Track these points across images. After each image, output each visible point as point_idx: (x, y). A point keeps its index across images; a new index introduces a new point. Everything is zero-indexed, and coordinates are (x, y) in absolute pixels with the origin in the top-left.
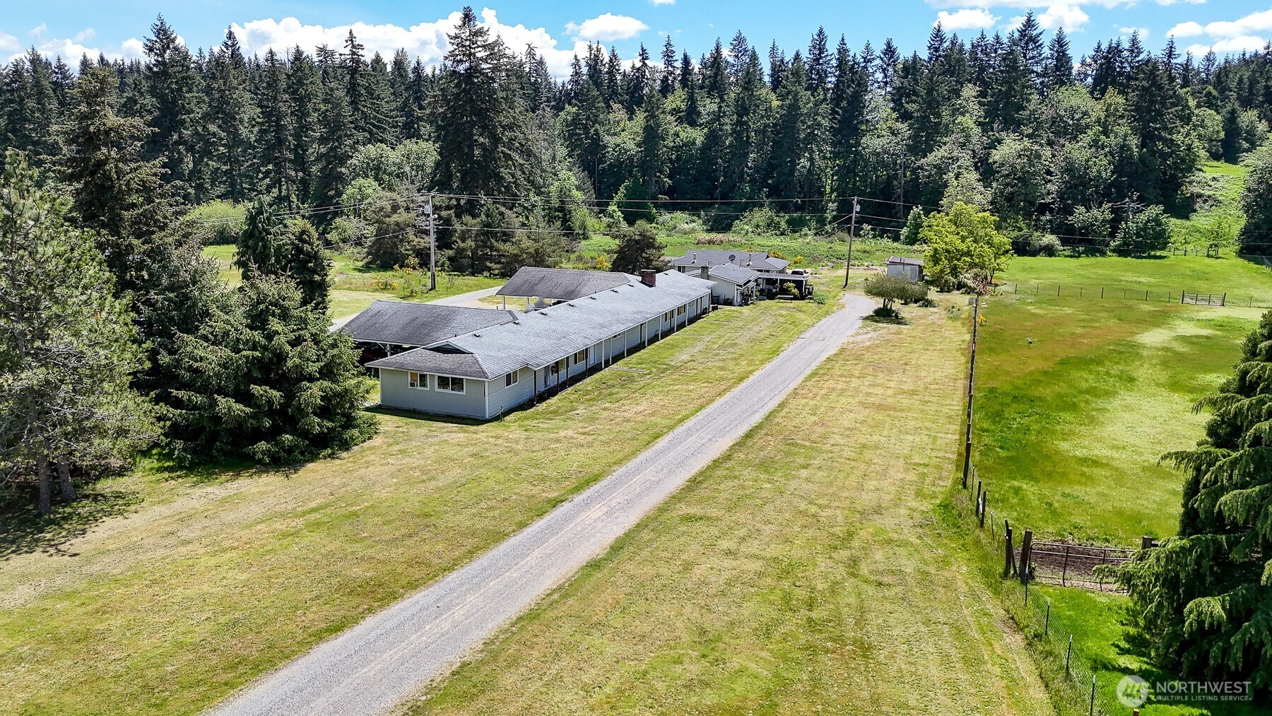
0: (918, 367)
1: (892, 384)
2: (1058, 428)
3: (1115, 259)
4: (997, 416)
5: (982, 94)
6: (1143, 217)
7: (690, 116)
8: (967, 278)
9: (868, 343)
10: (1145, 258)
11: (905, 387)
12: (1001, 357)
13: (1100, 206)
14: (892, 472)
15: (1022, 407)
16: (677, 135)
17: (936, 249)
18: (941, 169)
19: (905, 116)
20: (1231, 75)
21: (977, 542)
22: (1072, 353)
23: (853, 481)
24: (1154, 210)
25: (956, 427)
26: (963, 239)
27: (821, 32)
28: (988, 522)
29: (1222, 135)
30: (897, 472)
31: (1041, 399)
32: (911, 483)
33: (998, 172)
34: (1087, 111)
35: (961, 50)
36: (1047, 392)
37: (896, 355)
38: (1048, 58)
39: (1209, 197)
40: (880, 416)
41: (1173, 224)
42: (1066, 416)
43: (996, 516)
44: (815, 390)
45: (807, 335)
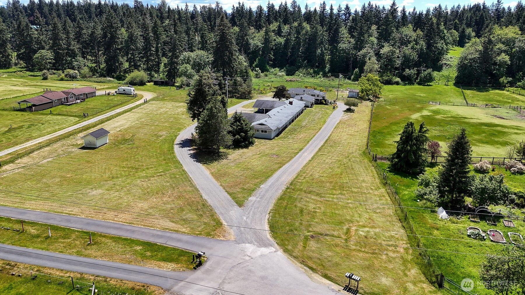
0: (358, 125)
1: (353, 130)
2: (386, 138)
3: (416, 86)
4: (374, 136)
5: (378, 29)
6: (426, 73)
7: (279, 33)
8: (371, 97)
9: (346, 119)
10: (426, 86)
11: (356, 130)
12: (377, 122)
13: (413, 69)
14: (354, 147)
15: (380, 134)
16: (275, 40)
17: (362, 89)
18: (364, 56)
19: (353, 37)
20: (465, 14)
21: (369, 157)
22: (394, 121)
23: (348, 148)
24: (430, 70)
25: (366, 139)
26: (370, 85)
27: (324, 3)
28: (371, 154)
29: (458, 39)
30: (355, 147)
31: (384, 132)
32: (358, 149)
33: (382, 57)
34: (411, 36)
35: (372, 8)
36: (385, 131)
37: (353, 122)
38: (400, 16)
39: (448, 64)
40: (351, 137)
41: (435, 74)
42: (389, 136)
43: (372, 153)
44: (337, 131)
45: (331, 117)
